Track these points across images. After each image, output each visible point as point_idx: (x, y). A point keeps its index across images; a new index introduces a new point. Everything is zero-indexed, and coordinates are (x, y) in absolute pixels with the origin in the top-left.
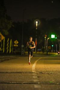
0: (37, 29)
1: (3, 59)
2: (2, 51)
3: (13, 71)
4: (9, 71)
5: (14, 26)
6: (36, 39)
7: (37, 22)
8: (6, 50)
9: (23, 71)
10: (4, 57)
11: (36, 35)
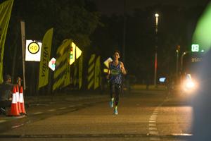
0: (157, 30)
1: (80, 105)
2: (77, 84)
3: (104, 133)
4: (94, 132)
5: (103, 25)
6: (156, 55)
7: (157, 15)
8: (85, 82)
9: (128, 132)
10: (81, 98)
11: (157, 47)
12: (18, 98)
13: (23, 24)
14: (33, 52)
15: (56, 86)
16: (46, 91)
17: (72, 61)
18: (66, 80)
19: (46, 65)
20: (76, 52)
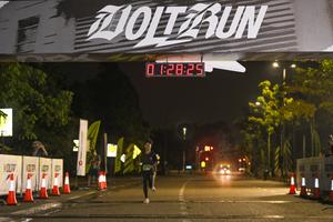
12: (102, 179)
13: (106, 135)
14: (112, 151)
15: (125, 171)
16: (119, 175)
17: (134, 157)
18: (131, 168)
19: (119, 159)
20: (137, 151)
